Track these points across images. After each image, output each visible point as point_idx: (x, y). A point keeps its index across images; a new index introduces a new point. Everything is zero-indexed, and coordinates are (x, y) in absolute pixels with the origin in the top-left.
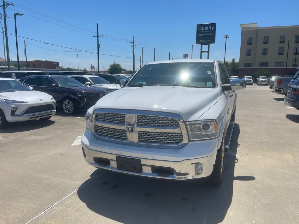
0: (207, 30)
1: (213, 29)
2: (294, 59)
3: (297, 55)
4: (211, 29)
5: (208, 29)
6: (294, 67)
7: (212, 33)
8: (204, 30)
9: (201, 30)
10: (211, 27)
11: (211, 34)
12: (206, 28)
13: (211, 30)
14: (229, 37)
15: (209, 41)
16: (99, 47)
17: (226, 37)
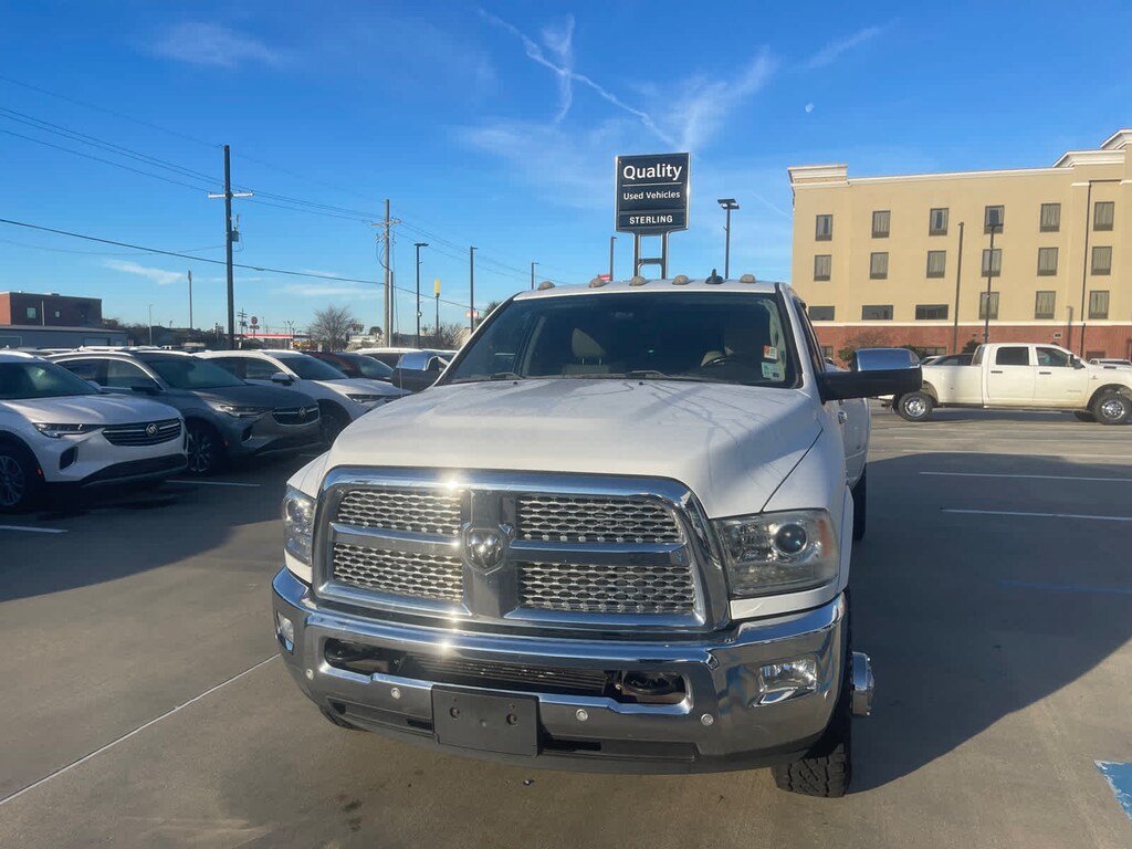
0: (656, 179)
1: (677, 174)
2: (982, 294)
3: (993, 279)
4: (669, 175)
5: (659, 176)
6: (983, 323)
7: (674, 189)
8: (646, 180)
9: (632, 177)
10: (669, 168)
11: (673, 195)
12: (652, 172)
13: (670, 179)
14: (737, 208)
15: (663, 219)
16: (232, 236)
17: (729, 204)
